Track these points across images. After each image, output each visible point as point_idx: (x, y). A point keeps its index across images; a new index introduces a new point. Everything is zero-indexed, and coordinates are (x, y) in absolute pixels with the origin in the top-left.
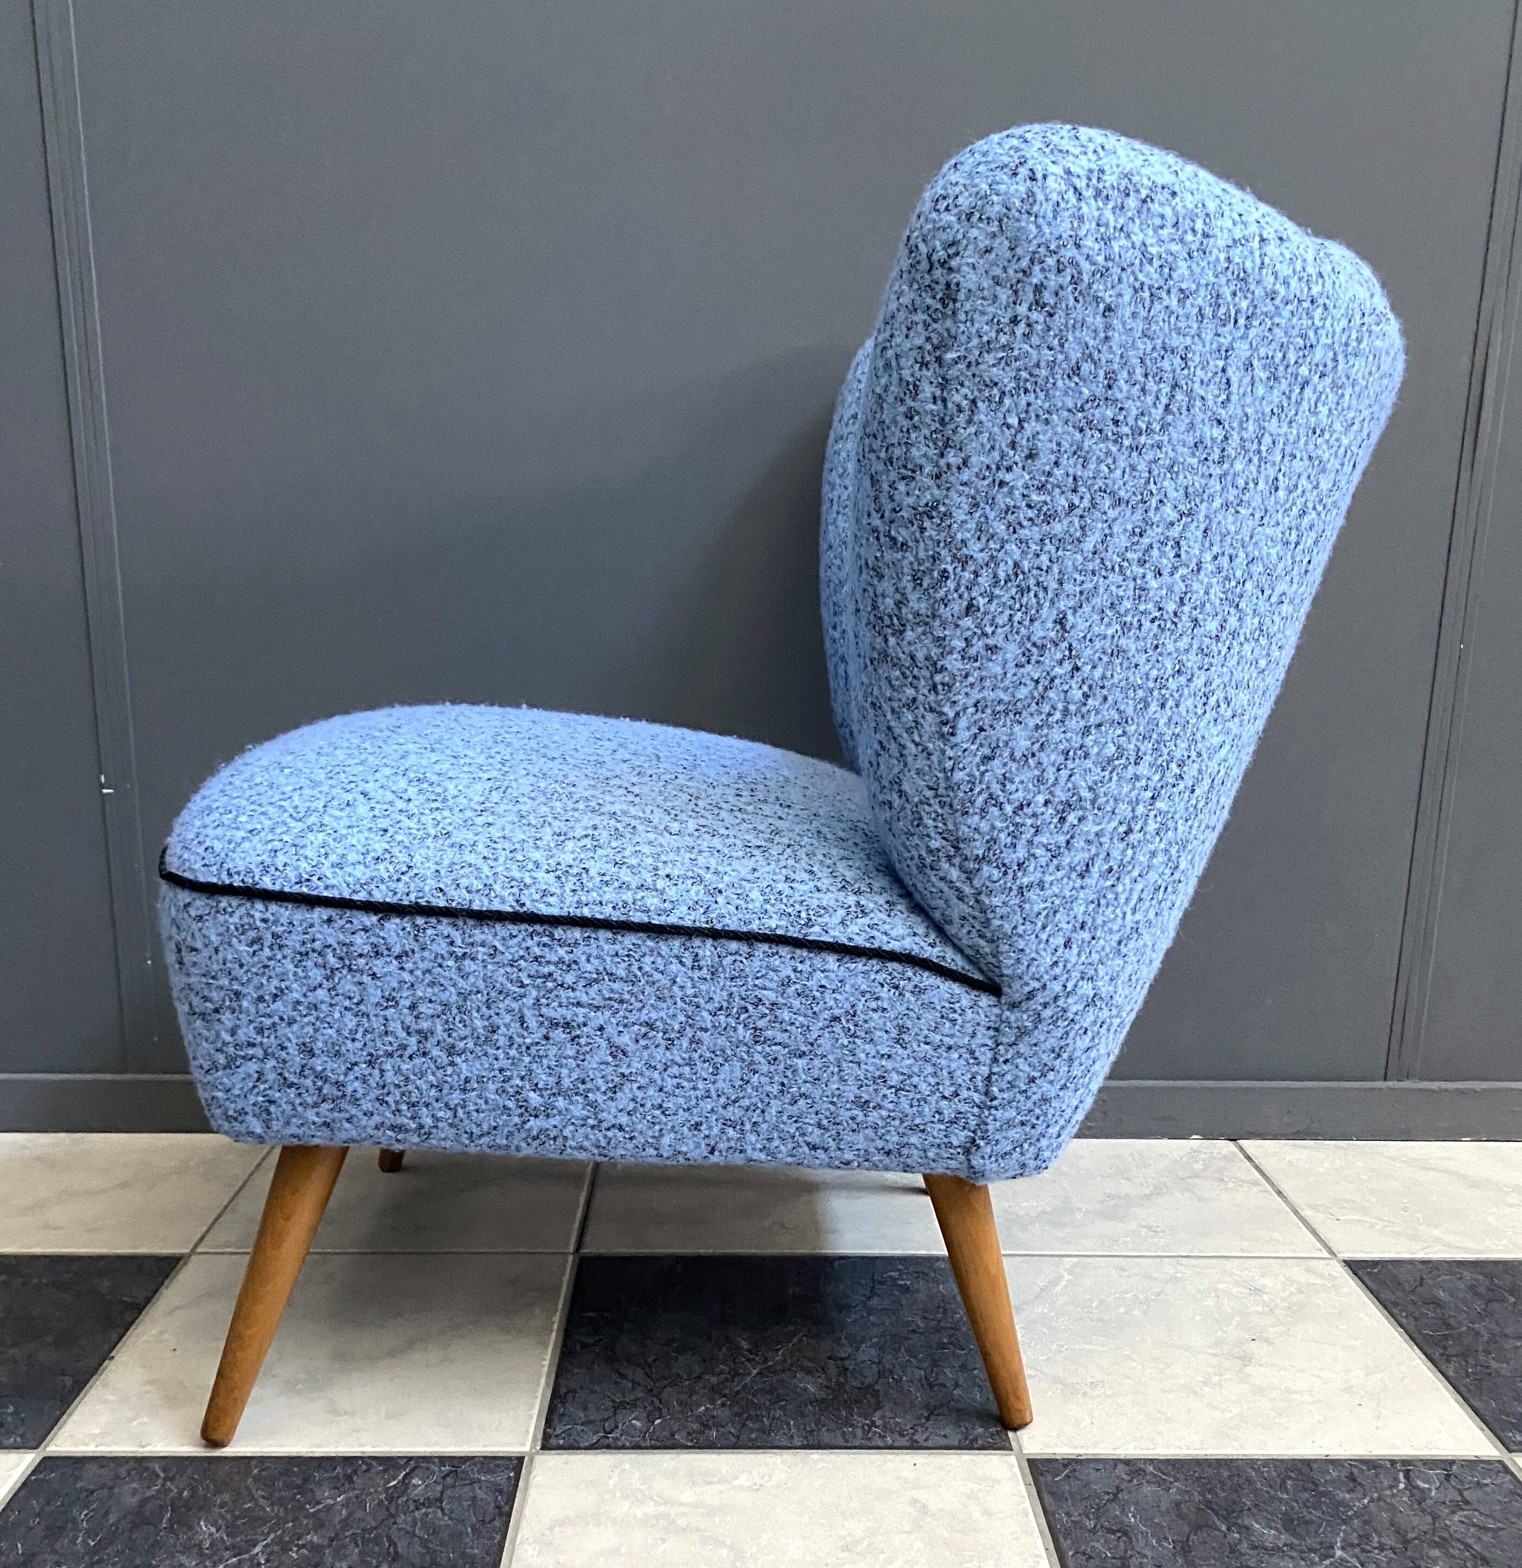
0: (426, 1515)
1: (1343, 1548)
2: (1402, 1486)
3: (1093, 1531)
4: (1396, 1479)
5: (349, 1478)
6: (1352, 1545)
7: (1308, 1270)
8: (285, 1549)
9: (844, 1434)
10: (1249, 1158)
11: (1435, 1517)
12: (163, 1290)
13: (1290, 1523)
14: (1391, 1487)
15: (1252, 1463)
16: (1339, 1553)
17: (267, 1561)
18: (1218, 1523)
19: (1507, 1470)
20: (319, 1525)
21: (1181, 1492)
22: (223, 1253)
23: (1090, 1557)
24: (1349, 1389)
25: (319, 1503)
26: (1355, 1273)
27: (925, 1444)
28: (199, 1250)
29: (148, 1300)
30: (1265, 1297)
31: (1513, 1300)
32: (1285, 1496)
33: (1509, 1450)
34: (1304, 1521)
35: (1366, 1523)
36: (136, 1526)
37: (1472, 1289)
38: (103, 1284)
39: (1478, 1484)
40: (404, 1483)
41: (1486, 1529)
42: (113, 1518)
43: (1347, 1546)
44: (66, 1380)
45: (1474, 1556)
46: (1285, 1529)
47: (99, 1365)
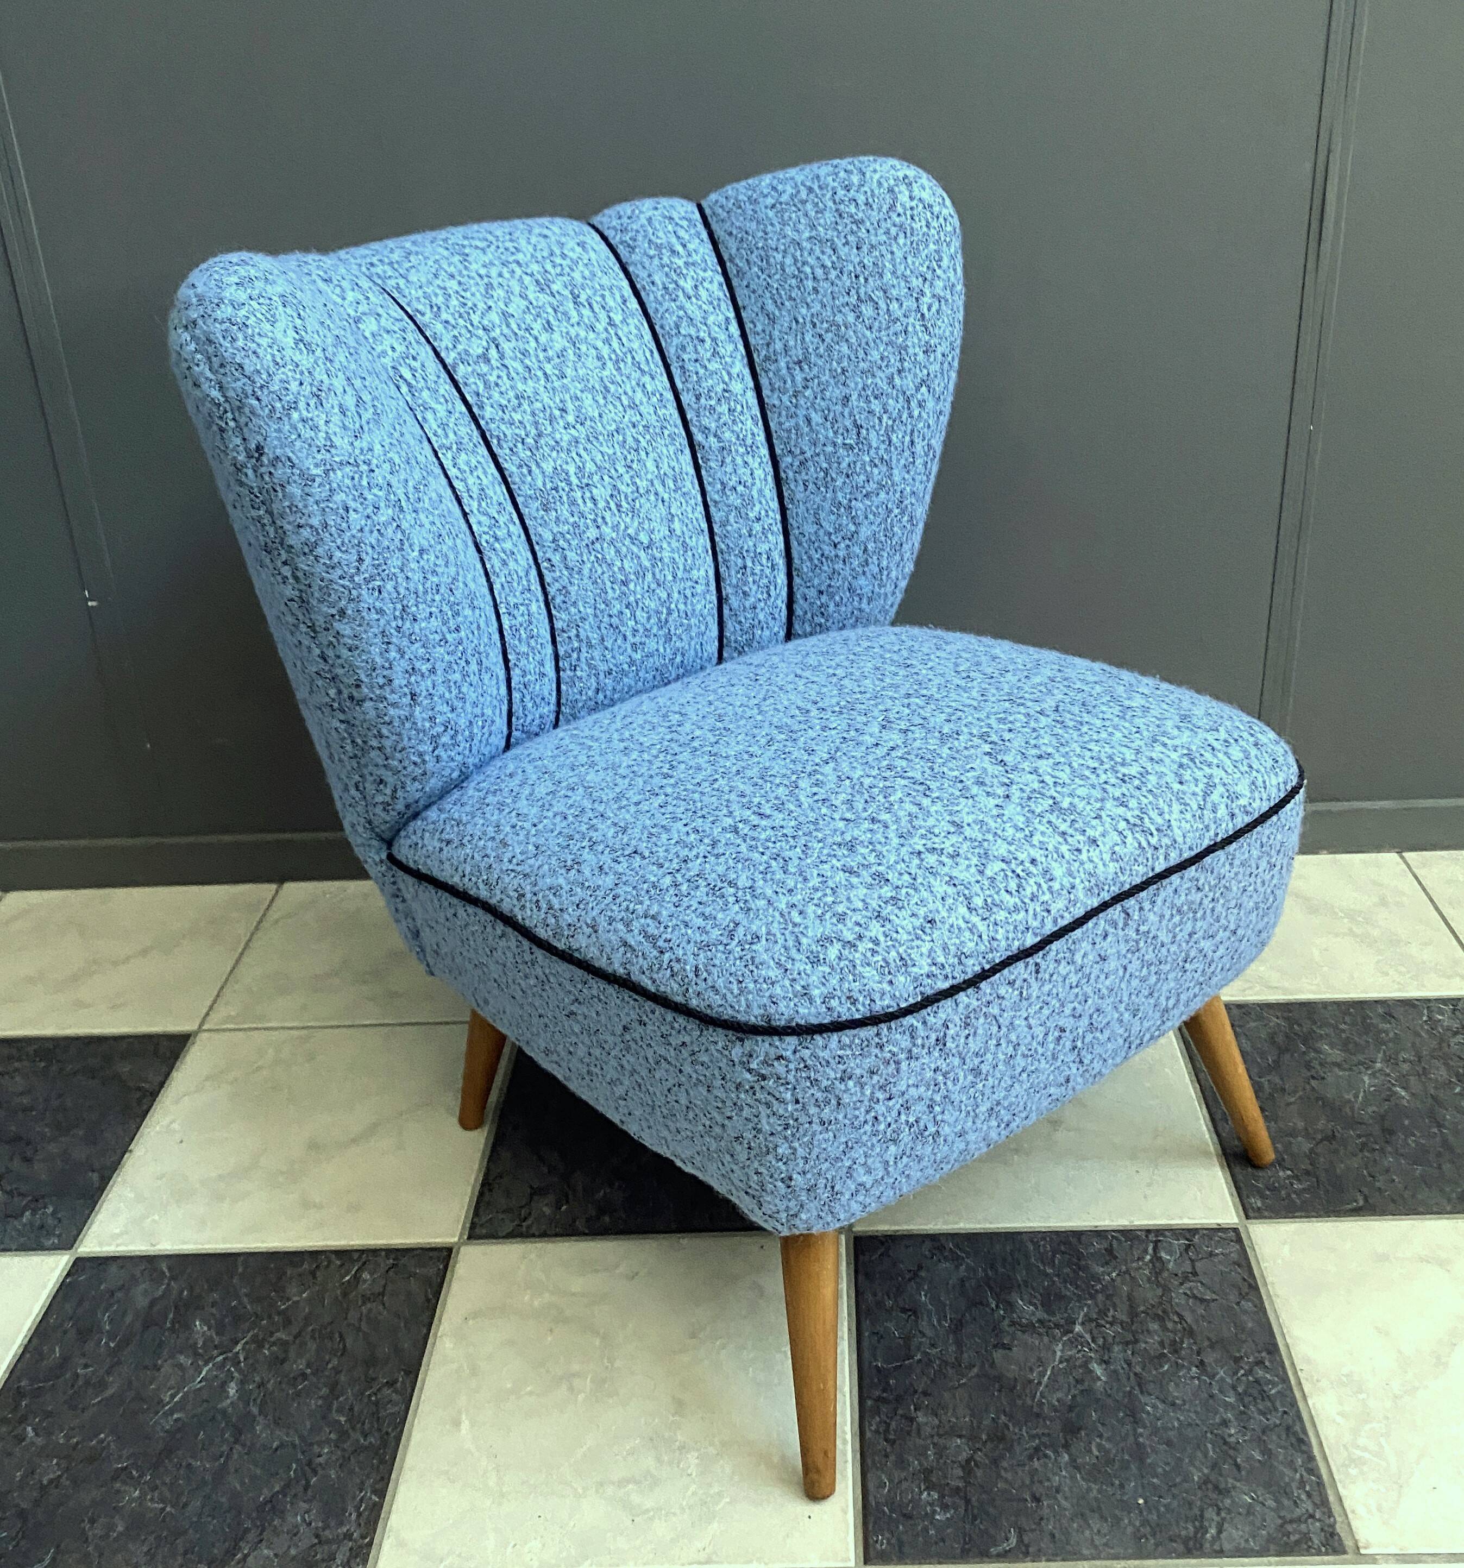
0: (370, 1310)
1: (1083, 1324)
2: (1148, 1257)
3: (889, 1311)
4: (1146, 1251)
5: (313, 1274)
6: (1091, 1320)
8: (260, 1346)
11: (1166, 1289)
12: (174, 1074)
13: (1050, 1301)
14: (1139, 1260)
15: (1034, 1235)
16: (1078, 1328)
17: (246, 1358)
18: (991, 1300)
19: (1239, 1240)
20: (287, 1323)
21: (969, 1268)
22: (224, 1030)
23: (882, 1337)
25: (288, 1299)
28: (204, 1027)
29: (162, 1085)
31: (1303, 1048)
32: (1051, 1271)
33: (1248, 1217)
34: (1060, 1297)
35: (1109, 1297)
36: (146, 1327)
37: (1272, 1038)
38: (124, 1068)
39: (1211, 1254)
40: (356, 1277)
41: (1202, 1300)
42: (129, 1319)
43: (1088, 1320)
44: (95, 1177)
45: (1184, 1329)
46: (1043, 1304)
47: (121, 1159)
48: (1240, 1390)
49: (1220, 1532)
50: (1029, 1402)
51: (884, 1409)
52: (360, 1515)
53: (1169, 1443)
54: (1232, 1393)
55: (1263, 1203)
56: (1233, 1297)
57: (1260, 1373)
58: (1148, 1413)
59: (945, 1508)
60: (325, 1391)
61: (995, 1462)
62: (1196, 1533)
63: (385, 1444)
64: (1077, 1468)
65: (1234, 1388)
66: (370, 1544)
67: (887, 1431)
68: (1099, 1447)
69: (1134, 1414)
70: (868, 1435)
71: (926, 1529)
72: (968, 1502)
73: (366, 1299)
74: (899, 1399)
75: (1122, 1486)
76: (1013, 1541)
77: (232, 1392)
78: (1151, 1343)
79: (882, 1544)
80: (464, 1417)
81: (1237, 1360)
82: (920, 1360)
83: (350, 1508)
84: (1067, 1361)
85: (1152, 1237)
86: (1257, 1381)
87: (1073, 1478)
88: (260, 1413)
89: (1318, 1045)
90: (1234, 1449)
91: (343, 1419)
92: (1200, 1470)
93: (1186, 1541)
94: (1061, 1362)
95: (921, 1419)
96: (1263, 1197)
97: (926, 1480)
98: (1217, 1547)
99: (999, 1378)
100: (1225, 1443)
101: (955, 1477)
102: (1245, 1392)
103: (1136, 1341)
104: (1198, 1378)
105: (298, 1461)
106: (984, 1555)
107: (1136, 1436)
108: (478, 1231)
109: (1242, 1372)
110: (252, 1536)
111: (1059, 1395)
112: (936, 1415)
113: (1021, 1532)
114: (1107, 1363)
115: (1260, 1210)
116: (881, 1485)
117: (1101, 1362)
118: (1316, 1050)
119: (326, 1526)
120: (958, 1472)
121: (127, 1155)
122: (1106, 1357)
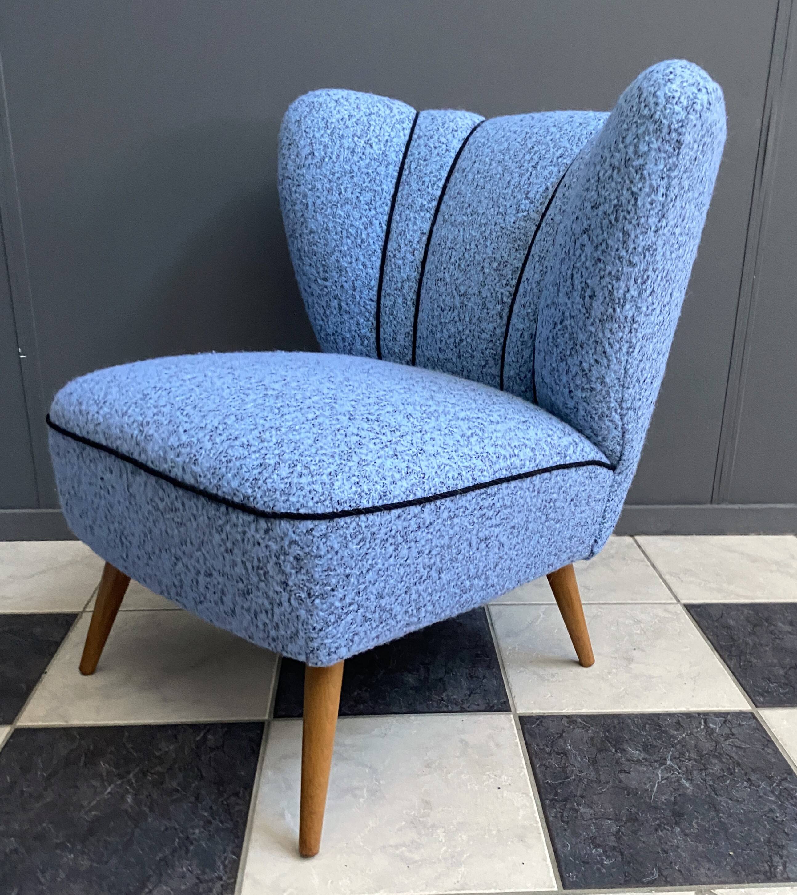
0: (216, 755)
1: (671, 760)
2: (702, 727)
3: (550, 754)
4: (700, 723)
5: (175, 736)
6: (675, 758)
7: (666, 610)
8: (145, 775)
9: (427, 705)
10: (639, 546)
11: (717, 743)
13: (646, 748)
14: (697, 728)
15: (630, 716)
16: (669, 762)
17: (136, 782)
18: (611, 748)
19: (754, 717)
20: (162, 762)
21: (594, 732)
23: (548, 767)
24: (680, 675)
25: (161, 750)
26: (689, 611)
27: (468, 709)
28: (88, 609)
29: (62, 639)
30: (642, 625)
31: (767, 624)
32: (645, 733)
33: (756, 706)
34: (653, 746)
35: (683, 746)
36: (67, 766)
37: (747, 619)
38: (38, 630)
39: (740, 725)
40: (205, 738)
41: (741, 748)
42: (55, 762)
43: (673, 759)
44: (23, 686)
45: (734, 762)
46: (643, 750)
47: (40, 677)
48: (777, 793)
49: (785, 868)
50: (648, 800)
51: (558, 805)
52: (225, 866)
53: (740, 821)
54: (772, 795)
55: (764, 699)
56: (758, 745)
57: (786, 784)
58: (723, 806)
59: (608, 857)
60: (192, 799)
61: (635, 832)
62: (770, 869)
63: (236, 827)
64: (686, 835)
65: (772, 792)
66: (235, 882)
67: (562, 816)
68: (697, 823)
69: (714, 806)
70: (551, 819)
71: (599, 869)
72: (622, 854)
73: (212, 749)
74: (566, 800)
75: (717, 844)
76: (656, 875)
77: (129, 800)
78: (716, 768)
79: (573, 878)
80: (286, 812)
81: (770, 778)
82: (574, 780)
83: (219, 863)
84: (665, 779)
85: (702, 717)
86: (786, 789)
87: (685, 841)
88: (150, 812)
89: (775, 623)
90: (781, 824)
91: (206, 814)
92: (763, 835)
93: (765, 873)
94: (662, 780)
95: (582, 809)
96: (762, 696)
97: (593, 842)
98: (785, 876)
99: (626, 788)
100: (775, 821)
101: (612, 841)
102: (780, 794)
103: (706, 769)
104: (750, 788)
105: (179, 838)
106: (639, 883)
107: (719, 818)
108: (280, 714)
109: (775, 784)
110: (154, 879)
111: (666, 797)
112: (591, 808)
113: (660, 870)
114: (691, 780)
115: (763, 703)
116: (565, 846)
117: (687, 779)
118: (774, 625)
119: (204, 873)
120: (613, 838)
121: (43, 675)
122: (690, 777)
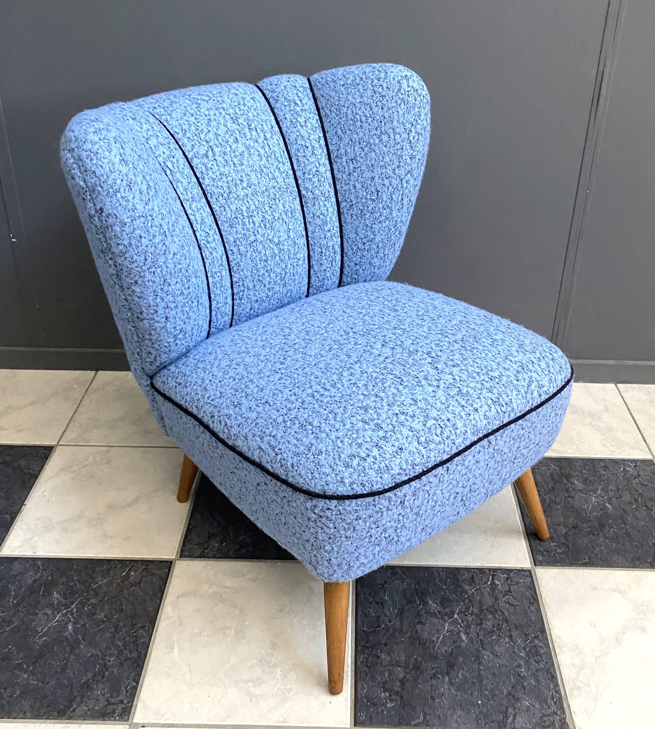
0: (134, 590)
1: (458, 614)
2: (489, 583)
3: (371, 603)
4: (489, 580)
5: (108, 570)
6: (462, 612)
8: (83, 607)
11: (496, 599)
12: (46, 467)
13: (444, 602)
14: (485, 584)
15: (438, 569)
16: (456, 616)
17: (77, 611)
18: (417, 600)
19: (531, 576)
20: (96, 594)
21: (408, 584)
22: (69, 445)
23: (367, 616)
25: (97, 583)
28: (60, 443)
29: (40, 471)
31: (565, 482)
32: (445, 587)
33: (535, 565)
34: (448, 600)
35: (470, 601)
36: (31, 593)
38: (23, 463)
39: (518, 583)
40: (128, 574)
41: (513, 605)
42: (23, 589)
43: (460, 613)
44: (8, 517)
45: (503, 618)
46: (440, 604)
47: (20, 508)
48: (527, 650)
49: (514, 719)
50: (432, 651)
51: (366, 651)
52: (127, 691)
53: (494, 674)
54: (523, 652)
55: (543, 558)
56: (526, 604)
57: (536, 642)
58: (485, 659)
59: (392, 701)
60: (113, 630)
61: (415, 680)
62: (503, 719)
63: (139, 657)
64: (452, 684)
65: (524, 648)
66: (132, 706)
67: (367, 661)
68: (462, 675)
69: (478, 659)
70: (359, 664)
71: (382, 711)
72: (402, 698)
73: (132, 585)
74: (373, 647)
75: (471, 694)
76: (422, 719)
77: (70, 627)
78: (489, 625)
79: (362, 717)
80: (176, 646)
81: (527, 635)
82: (383, 628)
83: (123, 688)
84: (449, 631)
85: (491, 573)
86: (535, 646)
87: (450, 689)
88: (83, 640)
89: (572, 480)
90: (523, 679)
91: (120, 644)
92: (507, 689)
95: (383, 656)
96: (543, 555)
97: (384, 687)
99: (419, 639)
100: (519, 676)
101: (397, 686)
102: (529, 650)
103: (482, 624)
104: (509, 643)
105: (99, 664)
106: (409, 724)
107: (479, 670)
108: (184, 554)
109: (529, 641)
110: (78, 699)
111: (445, 648)
112: (390, 656)
113: (425, 714)
114: (468, 634)
115: (541, 561)
116: (363, 688)
117: (467, 633)
118: (571, 483)
119: (112, 696)
120: (398, 684)
121: (23, 507)
122: (468, 631)
